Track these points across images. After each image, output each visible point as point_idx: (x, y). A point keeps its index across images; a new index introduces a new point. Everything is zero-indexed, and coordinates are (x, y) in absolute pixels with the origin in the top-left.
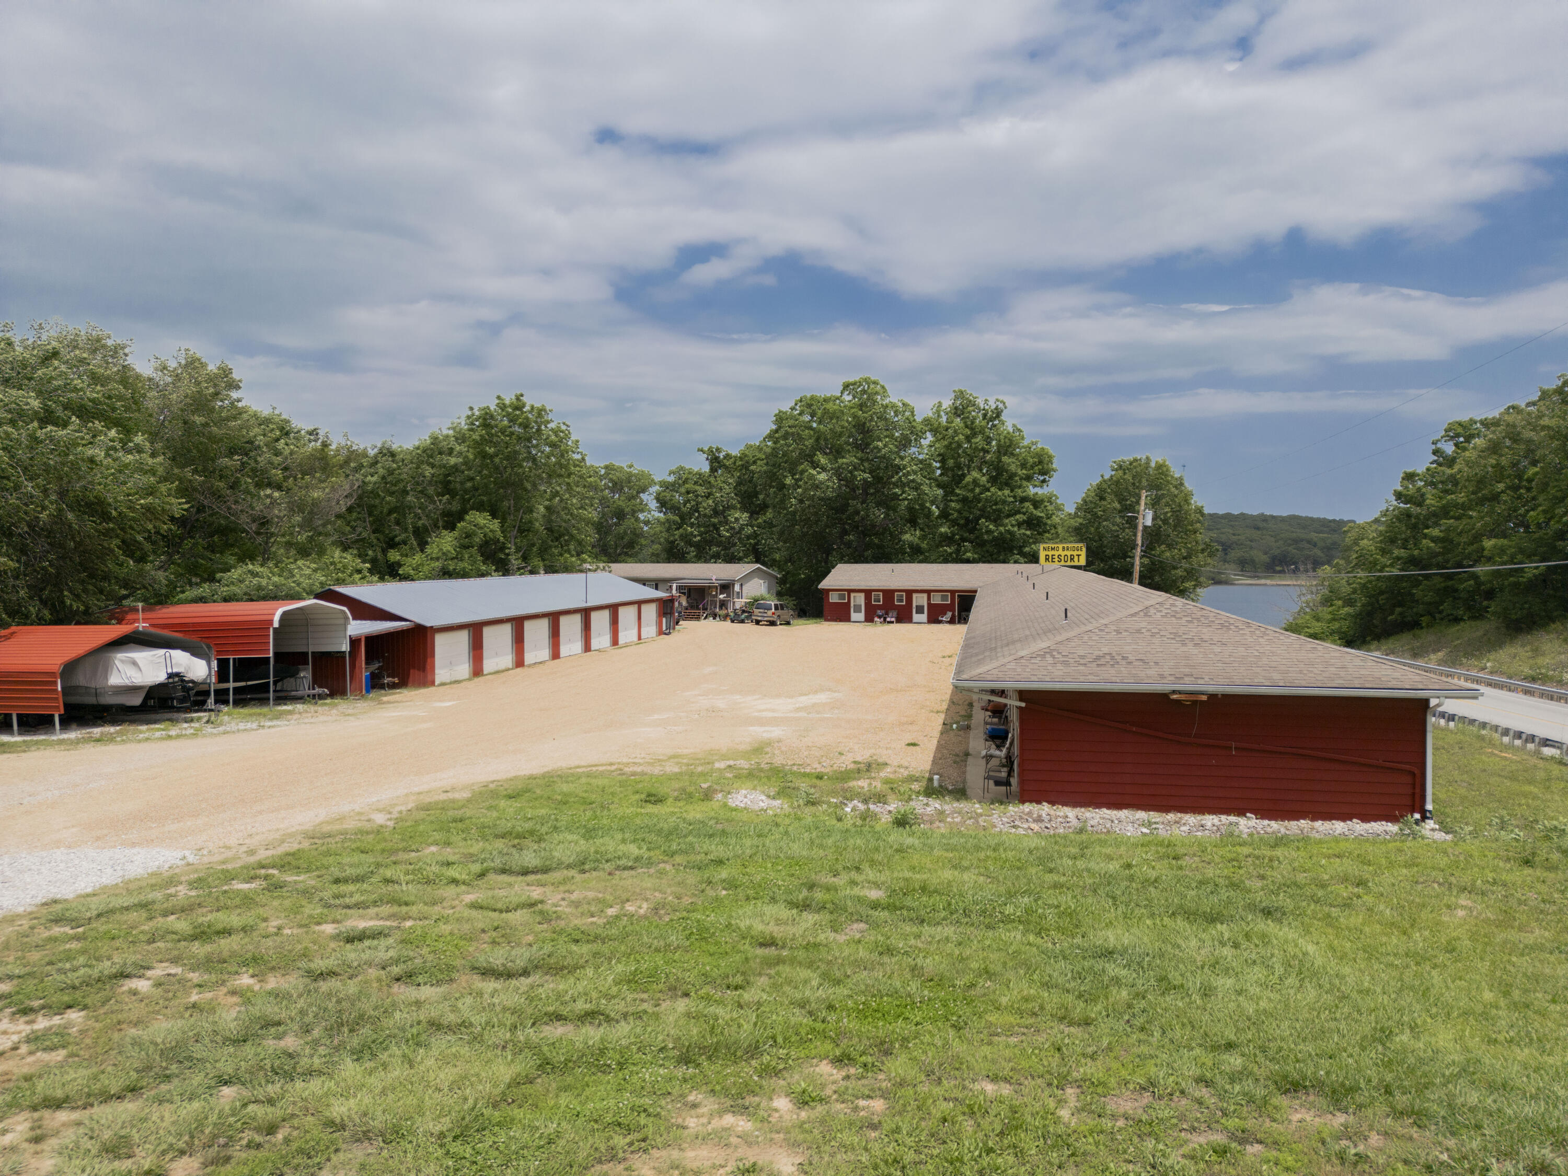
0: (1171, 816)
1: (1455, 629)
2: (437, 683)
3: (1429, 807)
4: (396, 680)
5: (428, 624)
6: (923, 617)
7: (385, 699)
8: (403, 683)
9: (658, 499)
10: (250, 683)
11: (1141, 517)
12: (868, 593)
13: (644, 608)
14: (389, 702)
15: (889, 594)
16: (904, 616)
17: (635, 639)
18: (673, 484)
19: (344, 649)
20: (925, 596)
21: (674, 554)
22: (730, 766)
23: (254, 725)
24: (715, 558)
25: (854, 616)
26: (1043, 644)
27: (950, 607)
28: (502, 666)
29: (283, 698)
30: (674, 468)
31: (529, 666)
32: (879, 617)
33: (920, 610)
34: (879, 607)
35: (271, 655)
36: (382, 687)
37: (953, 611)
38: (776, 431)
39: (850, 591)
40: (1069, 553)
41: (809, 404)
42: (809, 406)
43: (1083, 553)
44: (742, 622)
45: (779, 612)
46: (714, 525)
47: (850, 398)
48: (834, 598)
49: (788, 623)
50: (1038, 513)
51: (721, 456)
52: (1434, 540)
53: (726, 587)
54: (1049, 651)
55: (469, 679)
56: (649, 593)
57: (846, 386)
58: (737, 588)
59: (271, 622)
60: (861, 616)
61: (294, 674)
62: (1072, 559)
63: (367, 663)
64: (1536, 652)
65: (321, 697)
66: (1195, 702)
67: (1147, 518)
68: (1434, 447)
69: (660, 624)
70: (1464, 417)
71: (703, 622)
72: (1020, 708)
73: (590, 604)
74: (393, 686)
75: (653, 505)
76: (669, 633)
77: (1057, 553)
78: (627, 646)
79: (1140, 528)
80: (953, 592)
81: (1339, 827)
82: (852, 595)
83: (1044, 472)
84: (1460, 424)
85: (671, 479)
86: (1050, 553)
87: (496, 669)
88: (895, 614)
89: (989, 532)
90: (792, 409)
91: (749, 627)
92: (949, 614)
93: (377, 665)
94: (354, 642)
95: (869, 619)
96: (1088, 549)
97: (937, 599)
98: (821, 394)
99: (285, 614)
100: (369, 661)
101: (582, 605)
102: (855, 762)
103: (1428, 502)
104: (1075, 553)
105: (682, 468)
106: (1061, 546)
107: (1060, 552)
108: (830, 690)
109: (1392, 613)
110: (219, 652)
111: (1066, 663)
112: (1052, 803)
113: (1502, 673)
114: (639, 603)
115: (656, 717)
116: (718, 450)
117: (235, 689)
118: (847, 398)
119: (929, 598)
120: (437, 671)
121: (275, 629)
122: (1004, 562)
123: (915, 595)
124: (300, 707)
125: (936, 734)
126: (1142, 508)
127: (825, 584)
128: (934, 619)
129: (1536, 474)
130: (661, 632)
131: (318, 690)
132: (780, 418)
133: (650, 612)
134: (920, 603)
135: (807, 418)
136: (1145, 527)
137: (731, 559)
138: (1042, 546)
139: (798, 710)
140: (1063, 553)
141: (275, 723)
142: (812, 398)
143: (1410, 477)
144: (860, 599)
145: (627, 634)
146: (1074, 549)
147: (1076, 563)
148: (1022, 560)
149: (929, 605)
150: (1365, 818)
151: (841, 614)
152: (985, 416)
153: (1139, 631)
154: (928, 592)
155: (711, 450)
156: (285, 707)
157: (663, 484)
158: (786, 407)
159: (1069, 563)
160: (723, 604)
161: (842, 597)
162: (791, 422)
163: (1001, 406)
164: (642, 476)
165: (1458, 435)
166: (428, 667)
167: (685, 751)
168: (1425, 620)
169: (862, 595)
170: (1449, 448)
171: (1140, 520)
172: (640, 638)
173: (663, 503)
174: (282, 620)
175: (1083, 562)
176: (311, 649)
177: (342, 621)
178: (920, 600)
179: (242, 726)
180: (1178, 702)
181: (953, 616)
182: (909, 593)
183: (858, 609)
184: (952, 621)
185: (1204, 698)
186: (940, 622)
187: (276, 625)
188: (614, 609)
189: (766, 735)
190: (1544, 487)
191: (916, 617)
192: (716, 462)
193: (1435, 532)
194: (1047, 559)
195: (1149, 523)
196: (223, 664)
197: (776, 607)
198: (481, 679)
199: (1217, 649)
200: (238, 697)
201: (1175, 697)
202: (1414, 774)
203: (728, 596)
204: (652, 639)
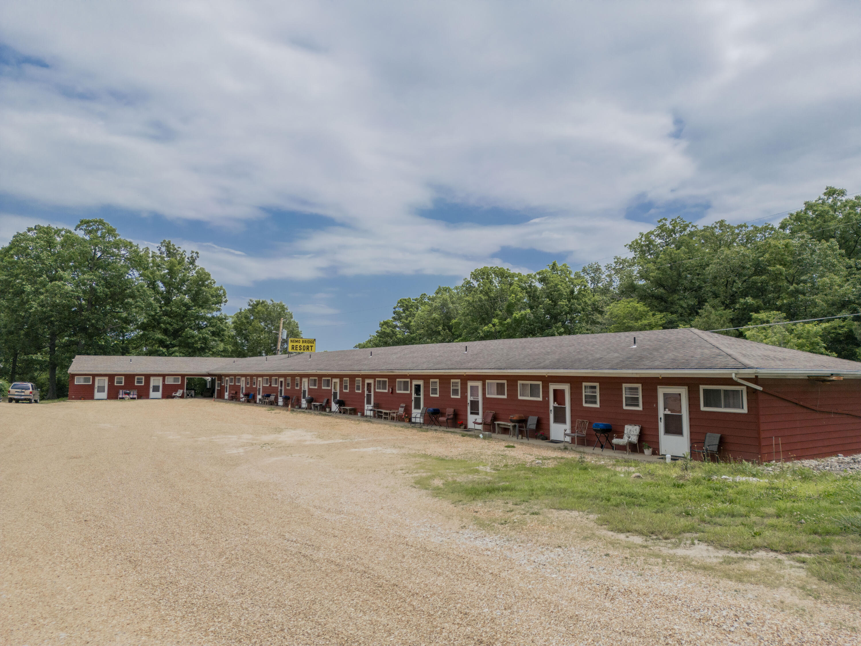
6: (159, 394)
11: (280, 333)
12: (111, 377)
15: (130, 378)
16: (143, 394)
20: (161, 379)
25: (97, 395)
27: (181, 387)
33: (156, 389)
34: (121, 388)
37: (184, 390)
39: (94, 376)
40: (306, 345)
43: (314, 345)
48: (78, 381)
49: (36, 402)
60: (104, 395)
62: (308, 349)
67: (283, 334)
77: (299, 344)
79: (280, 340)
80: (183, 376)
82: (97, 379)
86: (295, 344)
88: (136, 392)
92: (181, 391)
95: (111, 397)
97: (169, 381)
104: (310, 345)
106: (301, 340)
107: (301, 344)
119: (164, 380)
123: (152, 379)
126: (281, 328)
127: (72, 370)
128: (168, 395)
134: (156, 384)
140: (303, 345)
144: (105, 382)
146: (309, 342)
149: (164, 385)
151: (85, 393)
154: (164, 376)
159: (306, 351)
161: (86, 380)
169: (106, 379)
171: (280, 336)
178: (154, 382)
181: (183, 393)
182: (148, 377)
183: (101, 389)
184: (182, 397)
186: (173, 397)
191: (152, 394)
194: (293, 348)
195: (285, 337)
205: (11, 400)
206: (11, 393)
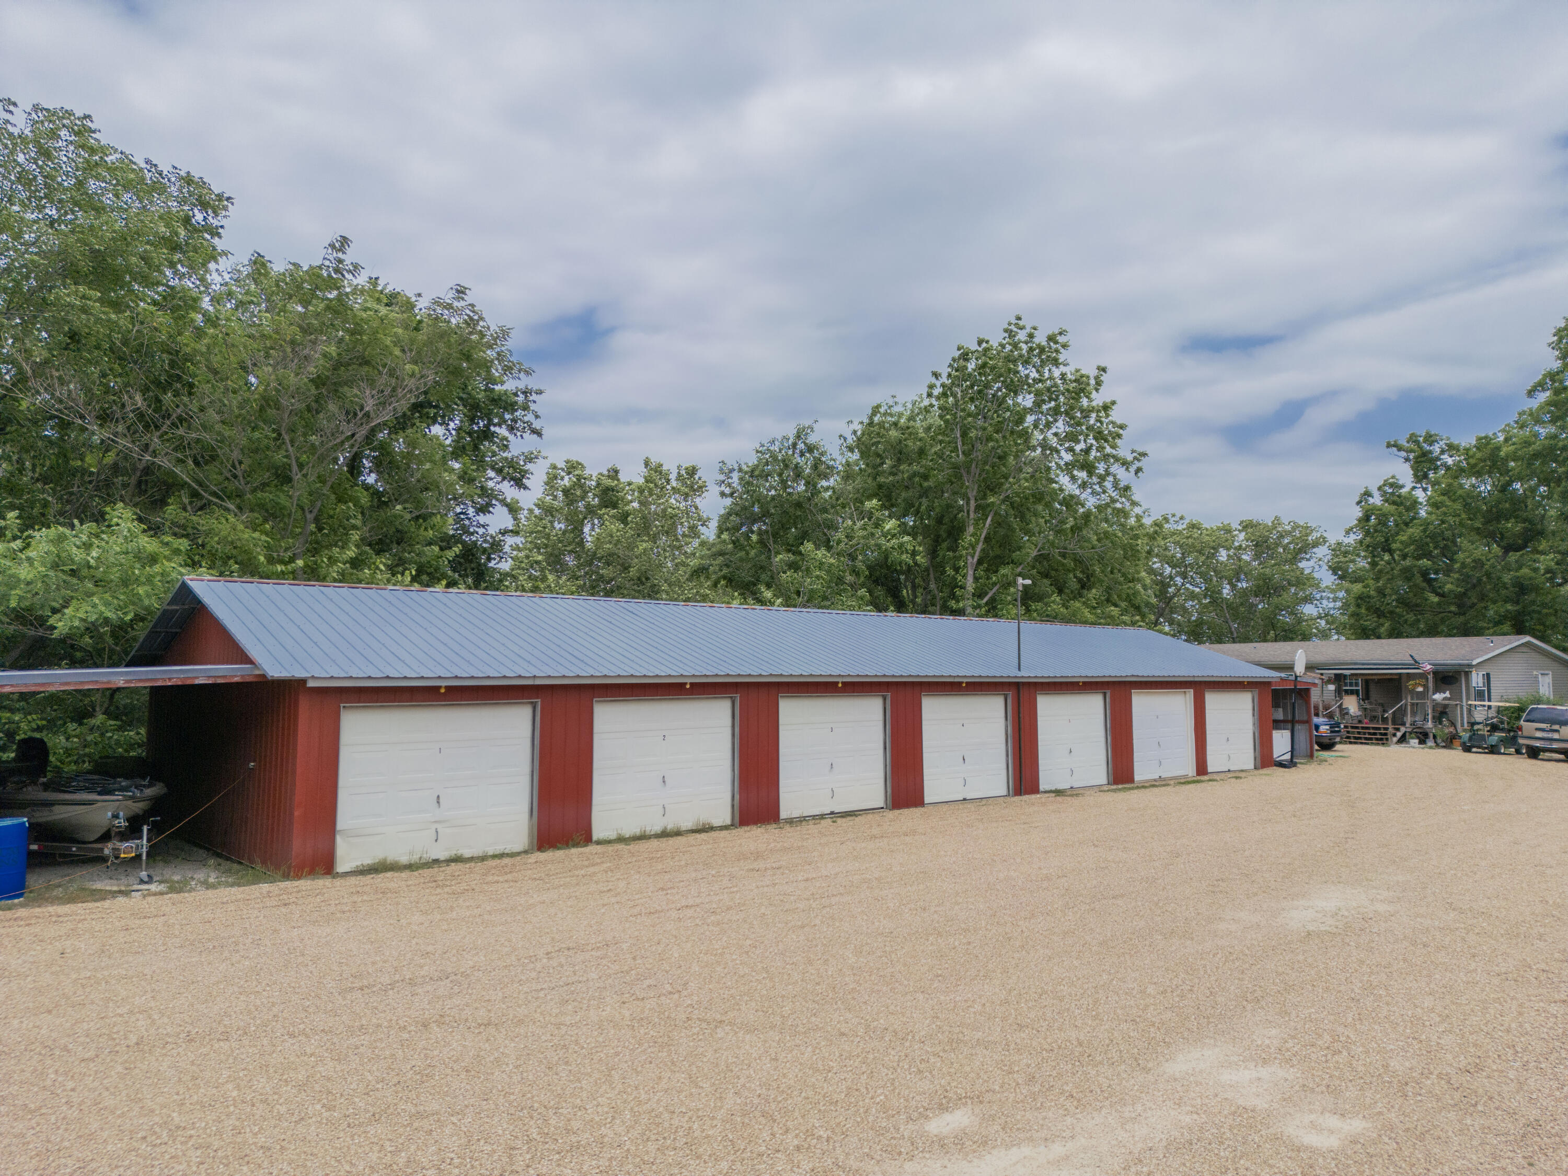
2: (341, 867)
13: (1213, 700)
17: (1190, 769)
28: (687, 817)
44: (1493, 750)
53: (1448, 678)
55: (532, 854)
69: (1265, 742)
71: (1394, 752)
76: (1297, 767)
78: (1158, 784)
87: (656, 824)
91: (1513, 763)
101: (1006, 670)
114: (1201, 687)
120: (348, 825)
130: (1267, 761)
133: (1233, 712)
160: (1443, 713)
166: (299, 809)
172: (1201, 768)
188: (1116, 692)
192: (1426, 464)
204: (1237, 775)
205: (1534, 753)
206: (1525, 733)
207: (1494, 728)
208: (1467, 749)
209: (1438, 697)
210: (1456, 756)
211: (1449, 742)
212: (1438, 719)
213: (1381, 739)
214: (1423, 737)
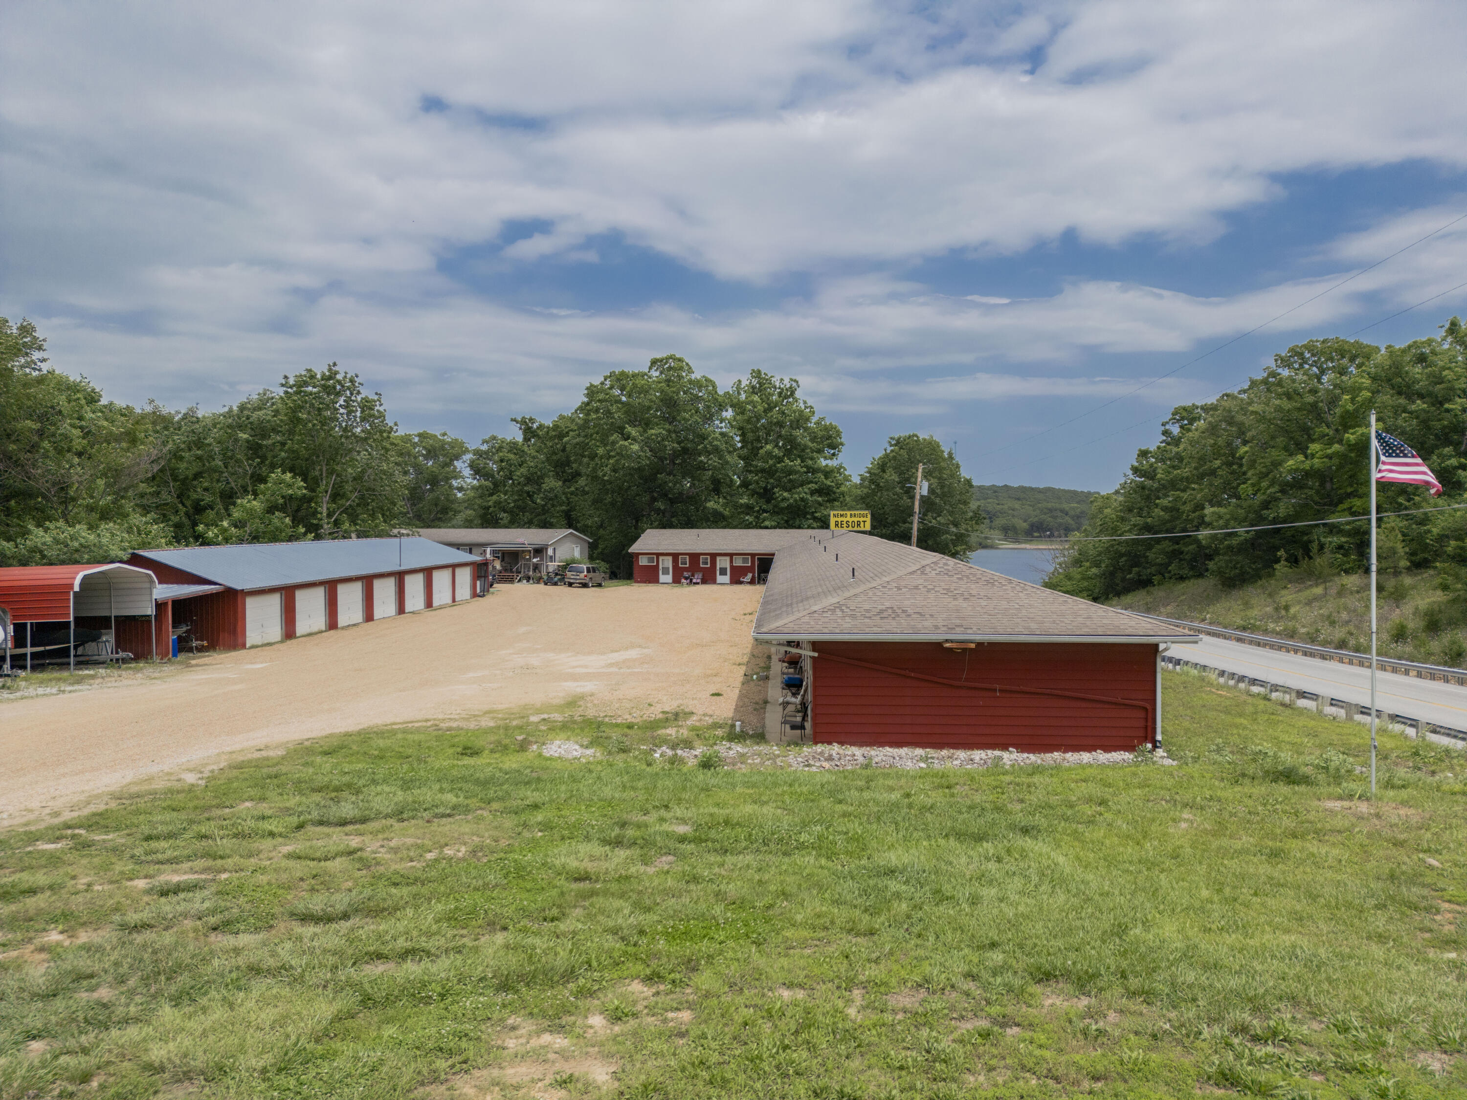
0: (944, 752)
1: (1182, 586)
2: (248, 646)
3: (1159, 737)
4: (205, 643)
5: (239, 588)
6: (726, 579)
7: (193, 662)
8: (213, 645)
9: (472, 466)
10: (48, 648)
11: (918, 487)
12: (675, 556)
13: (458, 571)
14: (197, 665)
15: (694, 557)
16: (709, 578)
17: (449, 600)
18: (486, 453)
19: (149, 613)
20: (728, 558)
21: (488, 520)
22: (544, 720)
23: (54, 690)
24: (529, 524)
25: (663, 578)
26: (833, 600)
27: (750, 569)
28: (315, 629)
29: (84, 663)
30: (487, 438)
31: (343, 628)
32: (686, 578)
33: (723, 572)
34: (686, 569)
35: (72, 619)
36: (190, 650)
37: (754, 573)
38: (588, 404)
39: (658, 555)
40: (856, 520)
41: (620, 379)
42: (618, 380)
43: (868, 520)
44: (556, 584)
45: (591, 575)
46: (528, 493)
47: (657, 373)
48: (643, 561)
49: (600, 585)
50: (828, 483)
51: (535, 426)
52: (1165, 509)
53: (539, 551)
54: (839, 606)
55: (282, 642)
56: (463, 556)
57: (654, 362)
58: (550, 552)
59: (71, 586)
60: (669, 578)
61: (95, 639)
62: (859, 525)
63: (173, 627)
64: (1247, 605)
65: (125, 661)
66: (964, 650)
67: (923, 488)
68: (1163, 428)
69: (474, 587)
70: (1188, 403)
71: (517, 586)
72: (813, 658)
73: (403, 568)
74: (200, 649)
75: (467, 472)
76: (484, 596)
77: (845, 520)
78: (441, 608)
79: (918, 497)
80: (753, 555)
81: (1086, 757)
82: (661, 558)
83: (833, 446)
84: (1185, 409)
85: (485, 447)
86: (840, 519)
87: (308, 631)
88: (700, 576)
89: (784, 499)
90: (602, 383)
91: (562, 589)
92: (750, 575)
93: (185, 629)
94: (160, 606)
95: (676, 581)
96: (873, 515)
97: (738, 562)
98: (629, 370)
99: (85, 577)
100: (176, 624)
101: (397, 568)
102: (663, 712)
103: (1159, 476)
104: (861, 519)
105: (494, 438)
106: (849, 513)
107: (848, 519)
108: (640, 646)
109: (1130, 573)
110: (15, 617)
111: (853, 617)
112: (842, 743)
113: (1219, 624)
114: (454, 567)
115: (471, 675)
116: (531, 419)
117: (32, 654)
118: (655, 374)
119: (731, 561)
120: (248, 634)
121: (75, 593)
122: (799, 527)
123: (718, 558)
124: (102, 671)
125: (739, 685)
126: (919, 479)
127: (634, 548)
128: (736, 580)
129: (1246, 452)
130: (475, 595)
131: (122, 655)
132: (592, 391)
133: (464, 576)
134: (723, 566)
135: (617, 392)
136: (922, 497)
137: (545, 525)
138: (832, 513)
139: (611, 665)
140: (851, 520)
141: (76, 687)
142: (623, 373)
143: (1144, 454)
144: (668, 562)
145: (442, 594)
146: (860, 516)
147: (862, 529)
148: (815, 525)
149: (732, 567)
150: (1107, 749)
151: (651, 576)
152: (780, 394)
153: (916, 588)
154: (731, 555)
155: (523, 422)
156: (87, 672)
157: (477, 452)
158: (597, 381)
159: (856, 529)
160: (536, 567)
161: (651, 560)
162: (601, 396)
163: (794, 384)
164: (455, 444)
165: (1183, 419)
166: (239, 630)
167: (500, 707)
168: (1156, 579)
169: (670, 558)
170: (1175, 430)
171: (918, 491)
172: (454, 600)
173: (477, 471)
174: (81, 585)
175: (868, 527)
176: (114, 613)
177: (147, 585)
178: (723, 563)
179: (40, 691)
180: (950, 650)
181: (753, 577)
182: (714, 556)
183: (665, 571)
184: (752, 582)
185: (973, 646)
186: (741, 583)
187: (77, 588)
188: (428, 572)
189: (579, 690)
190: (1252, 464)
191: (720, 579)
192: (529, 432)
193: (1164, 502)
194: (837, 525)
195: (925, 492)
196: (19, 629)
197: (588, 570)
198: (293, 642)
199: (984, 603)
200: (36, 662)
201: (947, 645)
202: (1146, 709)
203: (542, 560)
204: (467, 602)
205: (570, 585)
206: (567, 576)
207: (557, 574)
208: (546, 584)
209: (535, 560)
210: (541, 586)
211: (539, 580)
212: (534, 570)
213: (511, 581)
214: (528, 579)
